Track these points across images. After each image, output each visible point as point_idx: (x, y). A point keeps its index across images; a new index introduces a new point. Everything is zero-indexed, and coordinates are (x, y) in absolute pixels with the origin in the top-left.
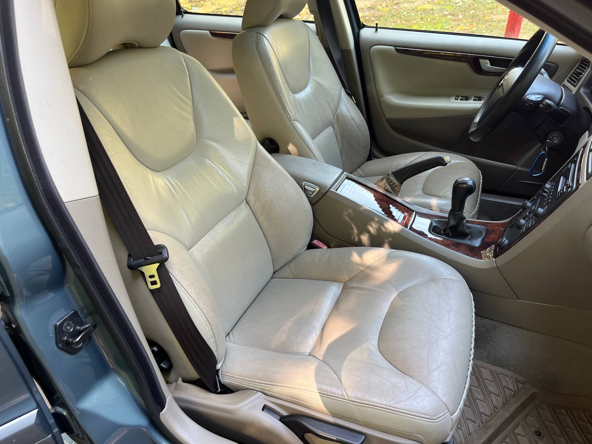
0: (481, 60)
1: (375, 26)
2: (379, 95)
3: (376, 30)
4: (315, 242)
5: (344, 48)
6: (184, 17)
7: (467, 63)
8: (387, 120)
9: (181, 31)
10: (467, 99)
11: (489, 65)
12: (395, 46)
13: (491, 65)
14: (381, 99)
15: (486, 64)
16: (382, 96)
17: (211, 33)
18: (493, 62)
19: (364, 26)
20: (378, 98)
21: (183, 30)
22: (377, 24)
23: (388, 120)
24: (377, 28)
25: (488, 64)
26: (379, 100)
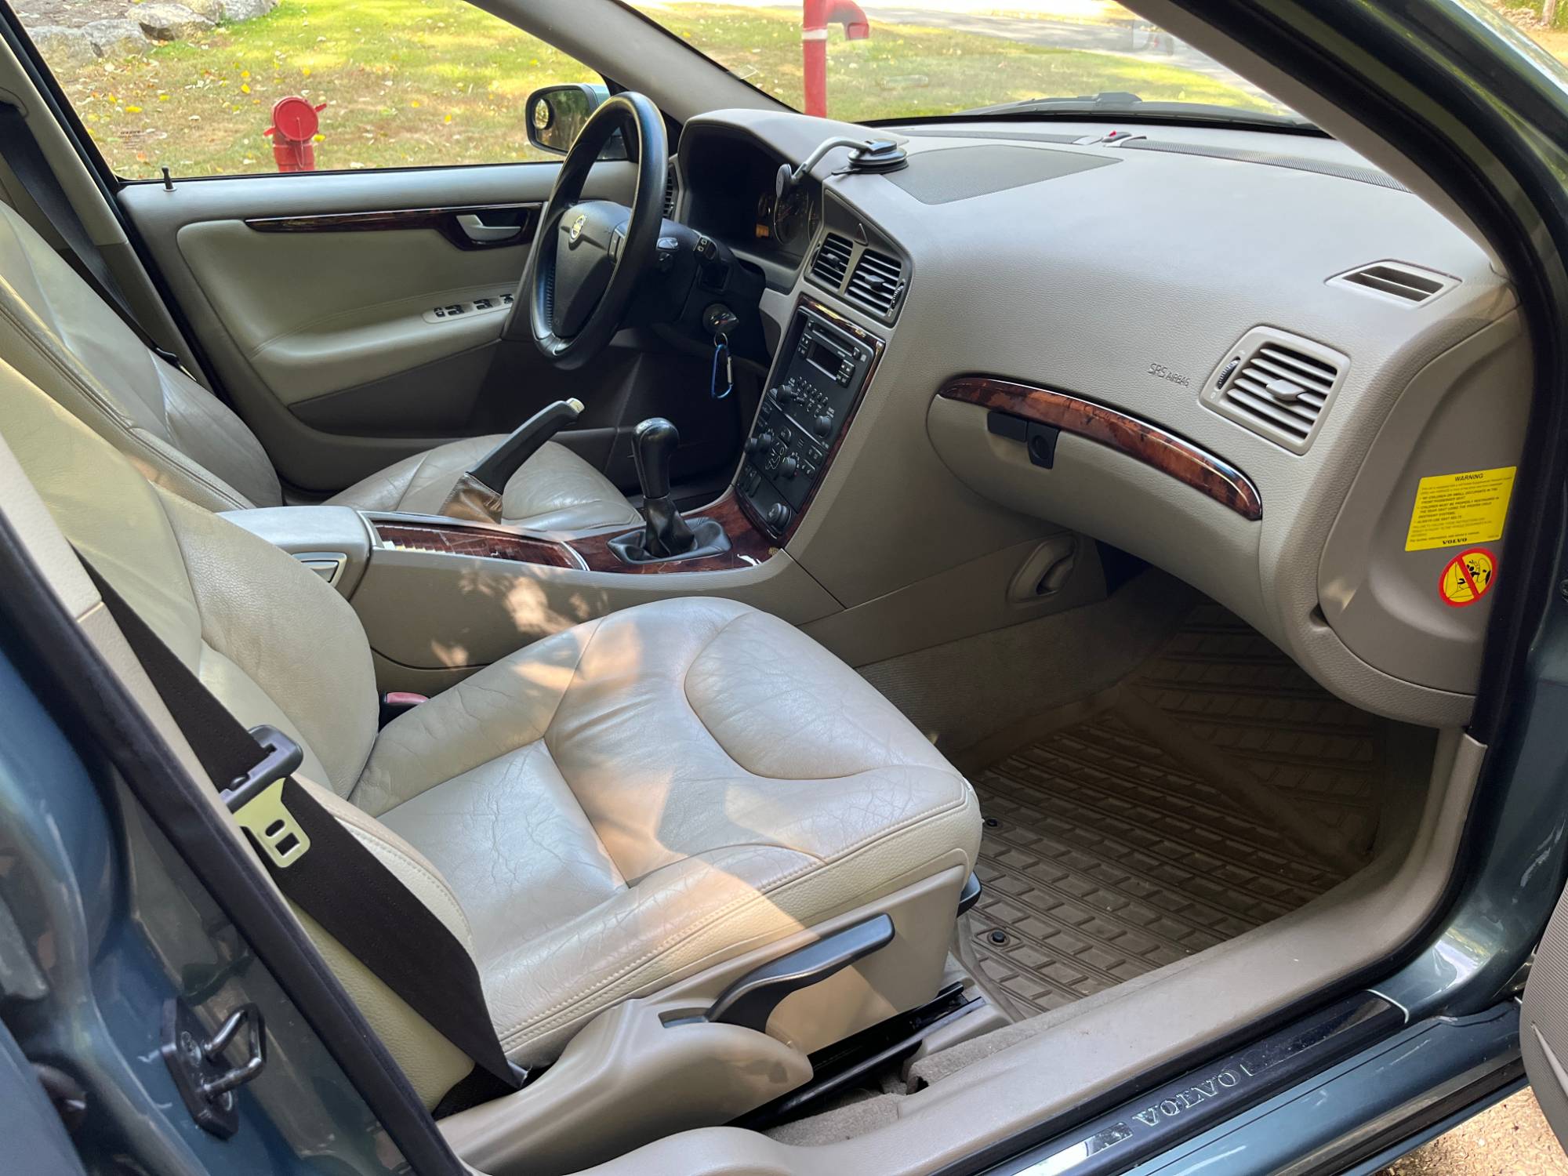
0: (459, 218)
1: (162, 176)
2: (244, 351)
3: (169, 187)
4: (392, 698)
5: (104, 242)
7: (433, 230)
8: (290, 410)
10: (458, 309)
11: (481, 226)
12: (244, 218)
13: (485, 224)
14: (254, 359)
15: (473, 225)
16: (253, 350)
18: (488, 217)
19: (124, 183)
20: (245, 358)
22: (165, 171)
23: (289, 408)
24: (168, 182)
25: (478, 224)
26: (250, 365)
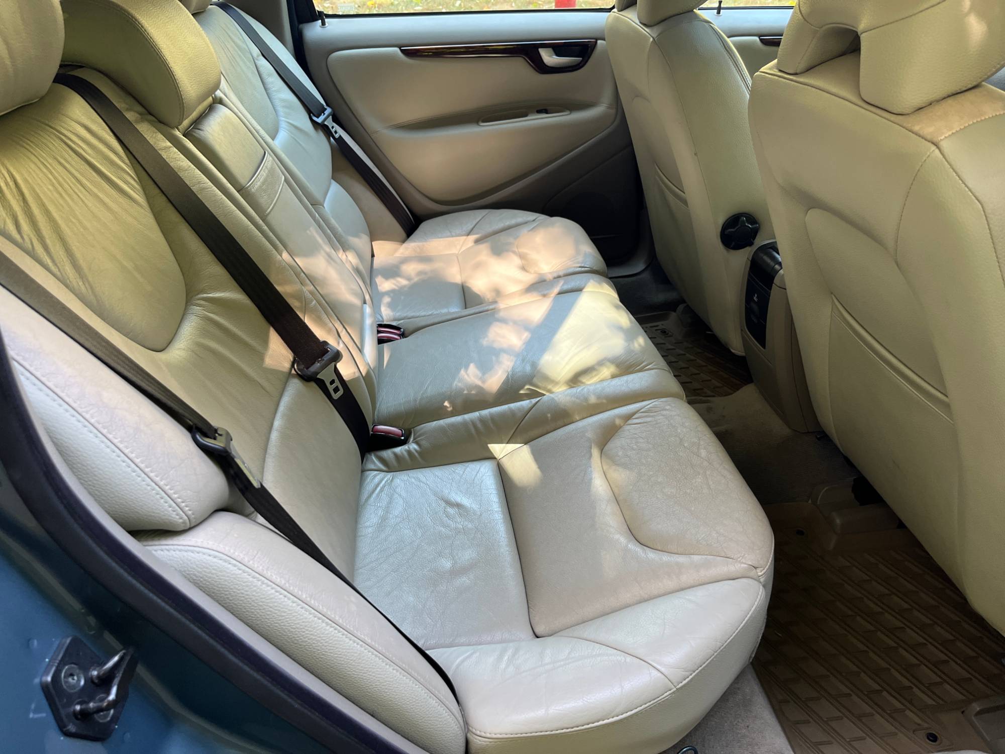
6: (327, 24)
9: (330, 54)
17: (403, 51)
21: (334, 52)
